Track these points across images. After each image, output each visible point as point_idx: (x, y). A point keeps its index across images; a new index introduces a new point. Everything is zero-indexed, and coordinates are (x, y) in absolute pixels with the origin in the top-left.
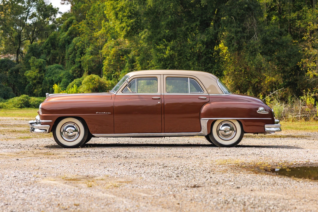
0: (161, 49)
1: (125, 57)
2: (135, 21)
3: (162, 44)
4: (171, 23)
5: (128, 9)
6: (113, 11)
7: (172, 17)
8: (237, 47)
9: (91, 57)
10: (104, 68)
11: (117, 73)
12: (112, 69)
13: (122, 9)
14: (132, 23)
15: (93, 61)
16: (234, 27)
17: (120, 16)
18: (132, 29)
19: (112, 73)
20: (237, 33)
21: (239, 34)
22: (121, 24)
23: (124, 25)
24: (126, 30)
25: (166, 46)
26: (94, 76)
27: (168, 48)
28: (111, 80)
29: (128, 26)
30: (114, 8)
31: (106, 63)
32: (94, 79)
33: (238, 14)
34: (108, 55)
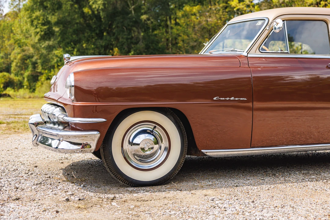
0: (69, 51)
1: (28, 60)
2: (48, 28)
3: (70, 46)
4: (77, 30)
5: (42, 17)
6: (29, 20)
7: (77, 26)
8: (127, 50)
9: (3, 60)
10: (12, 69)
11: (22, 72)
12: (18, 69)
13: (37, 18)
14: (45, 29)
15: (4, 63)
16: (125, 35)
17: (35, 23)
18: (45, 34)
19: (18, 72)
20: (127, 39)
21: (129, 40)
22: (35, 29)
23: (38, 30)
24: (40, 35)
25: (74, 48)
26: (5, 74)
27: (76, 50)
28: (18, 76)
29: (42, 31)
30: (30, 17)
31: (14, 65)
32: (5, 76)
33: (129, 25)
34: (16, 59)
